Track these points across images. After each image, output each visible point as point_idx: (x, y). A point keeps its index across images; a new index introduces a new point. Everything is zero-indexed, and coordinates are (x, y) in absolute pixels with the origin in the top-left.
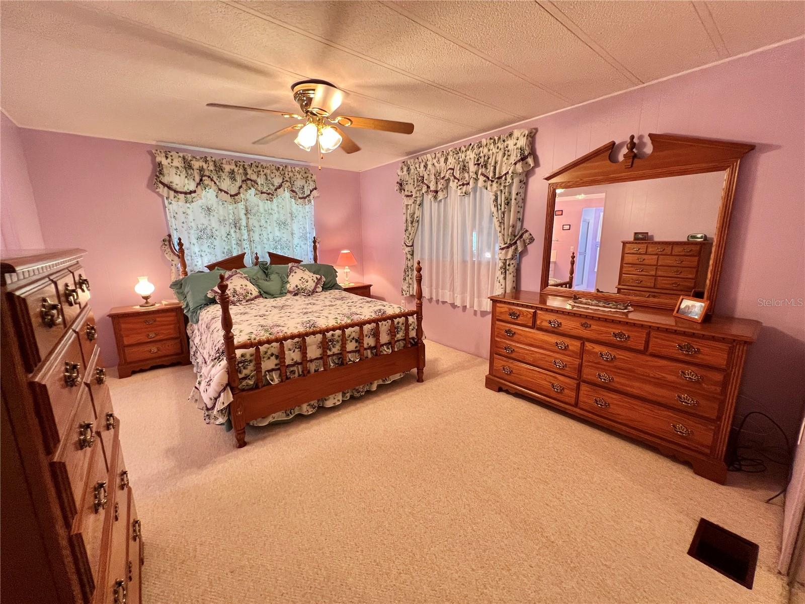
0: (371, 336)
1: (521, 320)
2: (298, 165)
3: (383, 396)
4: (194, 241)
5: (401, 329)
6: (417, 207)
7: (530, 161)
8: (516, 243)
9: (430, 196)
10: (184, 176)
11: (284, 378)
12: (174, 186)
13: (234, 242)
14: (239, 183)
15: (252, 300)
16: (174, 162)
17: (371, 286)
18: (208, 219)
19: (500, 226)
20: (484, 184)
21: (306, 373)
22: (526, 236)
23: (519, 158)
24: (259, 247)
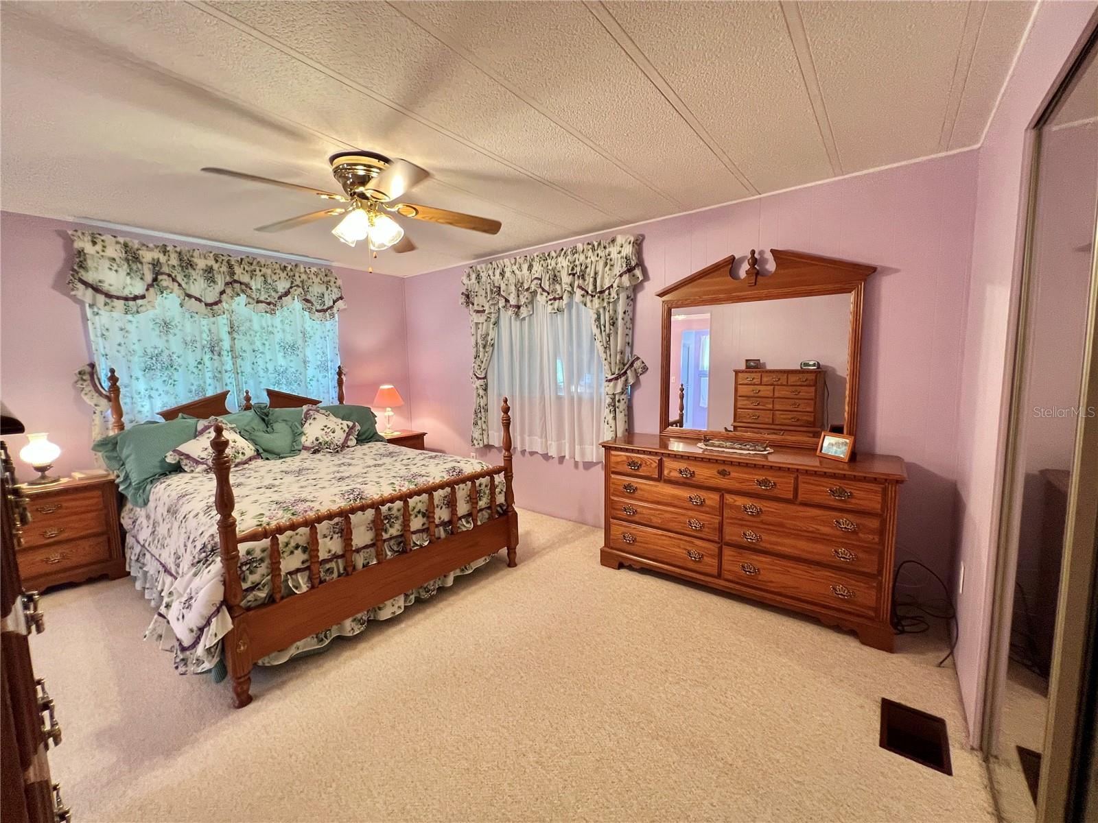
0: (444, 507)
1: (643, 472)
2: (314, 265)
3: (463, 593)
4: (139, 374)
5: (485, 493)
6: (491, 326)
7: (638, 272)
8: (625, 373)
9: (510, 312)
10: (125, 273)
11: (316, 583)
12: (105, 287)
13: (209, 375)
14: (220, 286)
15: (245, 463)
16: (106, 250)
17: (424, 434)
18: (166, 338)
19: (605, 352)
20: (582, 299)
21: (350, 569)
22: (637, 364)
23: (625, 269)
24: (251, 382)
